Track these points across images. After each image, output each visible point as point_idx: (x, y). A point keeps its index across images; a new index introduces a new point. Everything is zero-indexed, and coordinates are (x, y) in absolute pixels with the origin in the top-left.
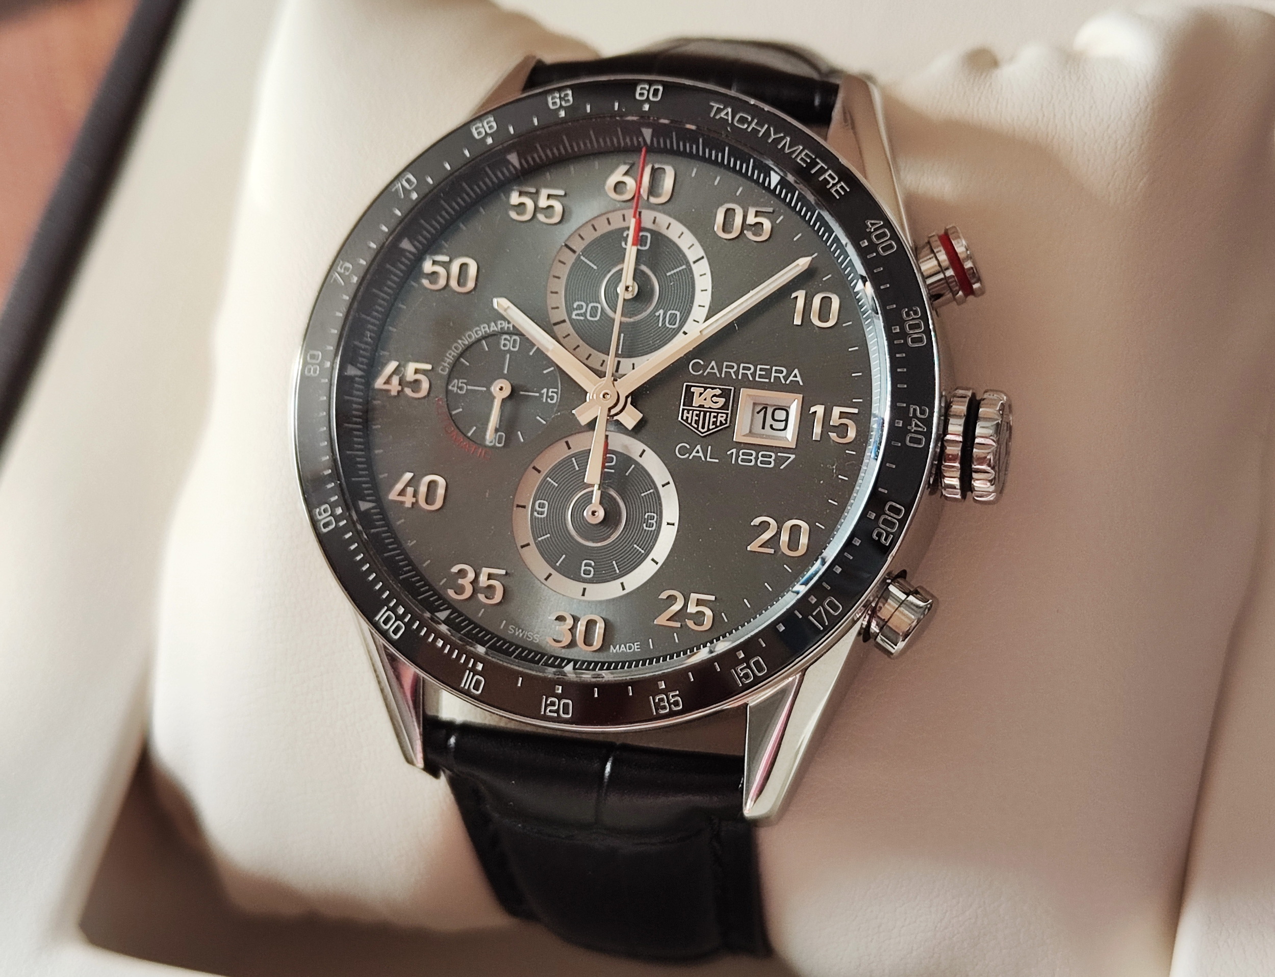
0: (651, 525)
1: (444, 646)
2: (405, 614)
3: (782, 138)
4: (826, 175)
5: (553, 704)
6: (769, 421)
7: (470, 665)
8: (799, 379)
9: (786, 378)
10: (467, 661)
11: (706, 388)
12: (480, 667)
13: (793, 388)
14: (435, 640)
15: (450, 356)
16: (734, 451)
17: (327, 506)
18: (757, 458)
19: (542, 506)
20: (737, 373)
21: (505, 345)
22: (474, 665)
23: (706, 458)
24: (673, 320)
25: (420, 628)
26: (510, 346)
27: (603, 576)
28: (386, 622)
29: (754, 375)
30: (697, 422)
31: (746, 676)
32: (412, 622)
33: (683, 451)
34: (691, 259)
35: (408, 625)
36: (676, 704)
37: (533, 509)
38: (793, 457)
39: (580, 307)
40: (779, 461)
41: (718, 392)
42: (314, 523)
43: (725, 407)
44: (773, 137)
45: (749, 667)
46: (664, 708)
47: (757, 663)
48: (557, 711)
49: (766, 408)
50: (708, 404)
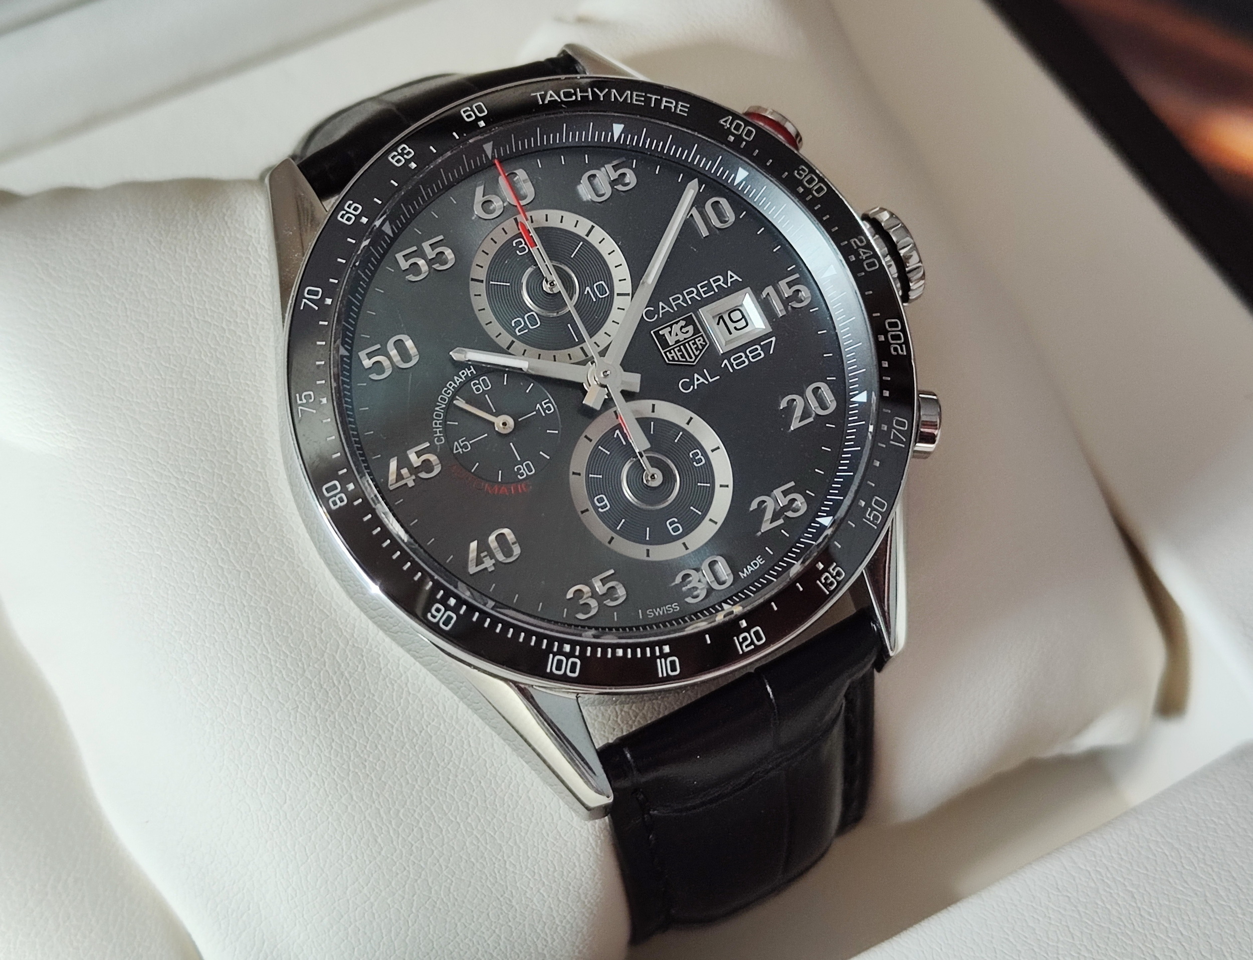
0: (700, 461)
1: (625, 653)
2: (573, 649)
3: (609, 93)
4: (664, 103)
5: (745, 639)
6: (731, 325)
7: (658, 654)
8: (736, 277)
9: (726, 282)
10: (653, 652)
11: (671, 326)
12: (667, 649)
13: (736, 287)
14: (614, 653)
15: (437, 425)
16: (726, 361)
17: (437, 605)
18: (747, 357)
19: (601, 500)
20: (685, 300)
21: (478, 389)
22: (661, 650)
23: (707, 380)
24: (601, 290)
25: (594, 652)
26: (482, 387)
27: (691, 524)
28: (559, 668)
29: (699, 294)
30: (683, 356)
31: (876, 517)
32: (584, 651)
33: (686, 386)
34: (583, 234)
35: (582, 656)
36: (838, 574)
37: (596, 508)
38: (774, 339)
39: (518, 323)
40: (766, 348)
41: (683, 323)
42: (434, 628)
43: (696, 331)
44: (601, 95)
45: (873, 509)
46: (832, 583)
47: (877, 503)
48: (752, 643)
49: (721, 317)
50: (681, 337)
